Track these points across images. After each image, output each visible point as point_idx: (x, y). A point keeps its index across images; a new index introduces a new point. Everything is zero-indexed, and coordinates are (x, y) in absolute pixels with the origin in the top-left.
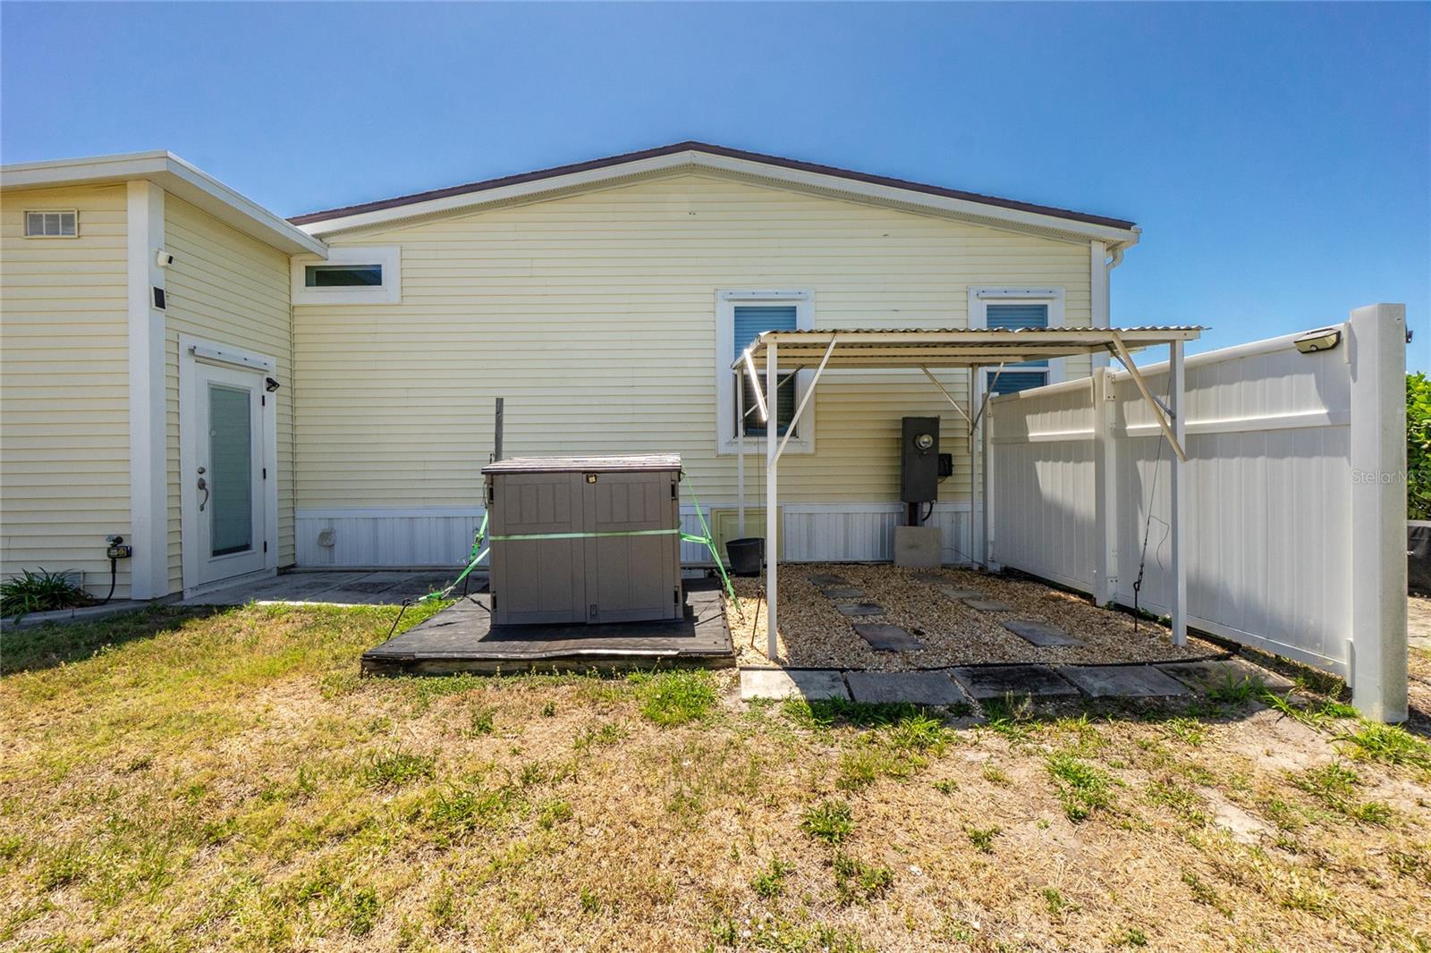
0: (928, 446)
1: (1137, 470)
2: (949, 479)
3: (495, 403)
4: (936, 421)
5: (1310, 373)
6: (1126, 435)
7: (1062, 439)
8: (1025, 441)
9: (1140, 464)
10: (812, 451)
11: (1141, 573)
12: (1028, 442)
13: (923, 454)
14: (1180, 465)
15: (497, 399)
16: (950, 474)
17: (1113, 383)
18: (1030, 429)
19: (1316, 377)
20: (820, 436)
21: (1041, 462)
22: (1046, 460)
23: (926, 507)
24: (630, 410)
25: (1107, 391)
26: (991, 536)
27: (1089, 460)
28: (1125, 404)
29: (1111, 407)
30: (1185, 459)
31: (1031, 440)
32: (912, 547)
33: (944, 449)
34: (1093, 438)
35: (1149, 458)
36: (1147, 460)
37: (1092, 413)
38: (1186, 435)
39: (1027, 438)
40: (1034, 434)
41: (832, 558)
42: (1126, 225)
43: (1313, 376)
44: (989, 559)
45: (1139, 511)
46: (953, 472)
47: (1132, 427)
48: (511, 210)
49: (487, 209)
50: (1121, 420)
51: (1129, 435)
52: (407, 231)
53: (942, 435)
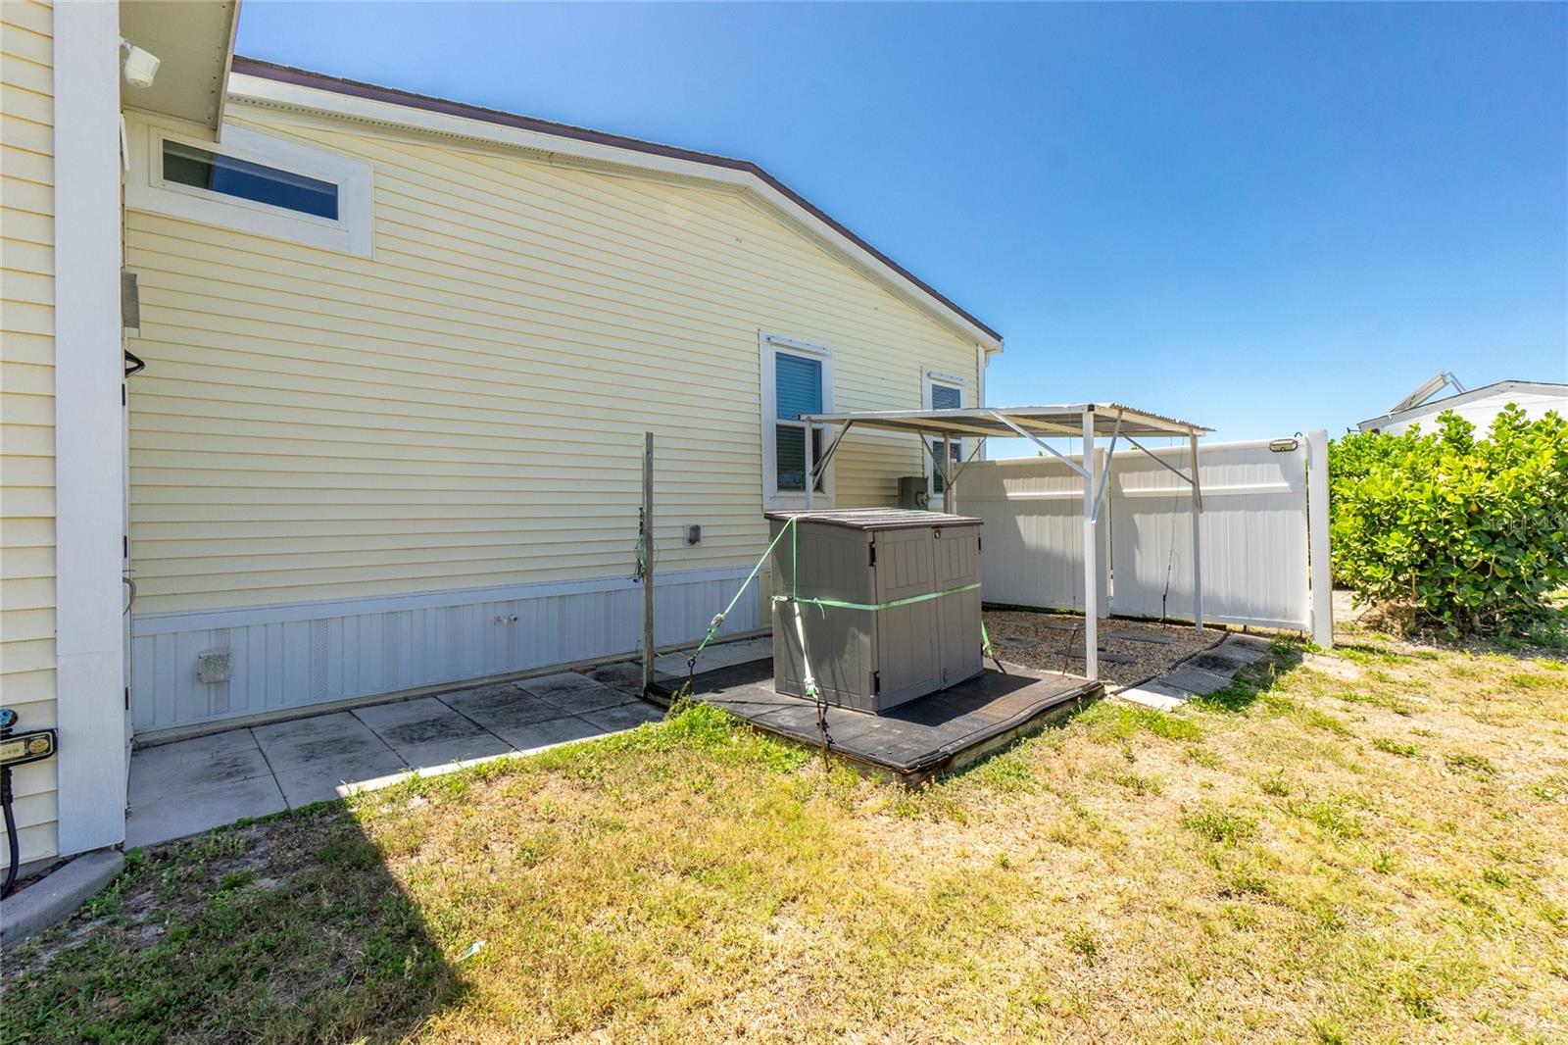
1: (1134, 522)
5: (1275, 463)
6: (1123, 496)
8: (1002, 499)
9: (1136, 517)
12: (1008, 500)
18: (1008, 490)
19: (1281, 467)
20: (838, 491)
21: (1022, 517)
22: (1022, 514)
31: (1010, 498)
36: (1143, 513)
39: (1006, 497)
40: (1012, 494)
42: (998, 338)
43: (1278, 466)
45: (1137, 552)
47: (1131, 491)
48: (545, 168)
49: (509, 154)
51: (1127, 496)
52: (376, 141)
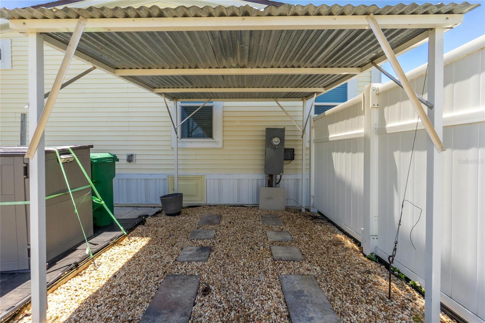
0: (278, 143)
1: (393, 159)
2: (293, 162)
3: (20, 116)
4: (283, 130)
6: (386, 131)
7: (346, 138)
8: (327, 140)
9: (397, 154)
10: (220, 146)
11: (395, 249)
13: (275, 148)
14: (437, 154)
15: (22, 114)
16: (293, 159)
17: (378, 94)
18: (330, 133)
20: (225, 138)
21: (335, 153)
22: (337, 152)
23: (278, 177)
24: (127, 124)
25: (372, 100)
26: (313, 193)
27: (360, 151)
28: (386, 109)
29: (375, 113)
30: (443, 149)
31: (330, 140)
32: (269, 198)
33: (287, 145)
34: (363, 135)
35: (404, 149)
36: (402, 150)
37: (363, 119)
38: (444, 127)
39: (328, 138)
40: (333, 136)
41: (231, 203)
44: (311, 205)
46: (295, 158)
47: (392, 125)
50: (382, 121)
51: (388, 132)
53: (286, 138)
